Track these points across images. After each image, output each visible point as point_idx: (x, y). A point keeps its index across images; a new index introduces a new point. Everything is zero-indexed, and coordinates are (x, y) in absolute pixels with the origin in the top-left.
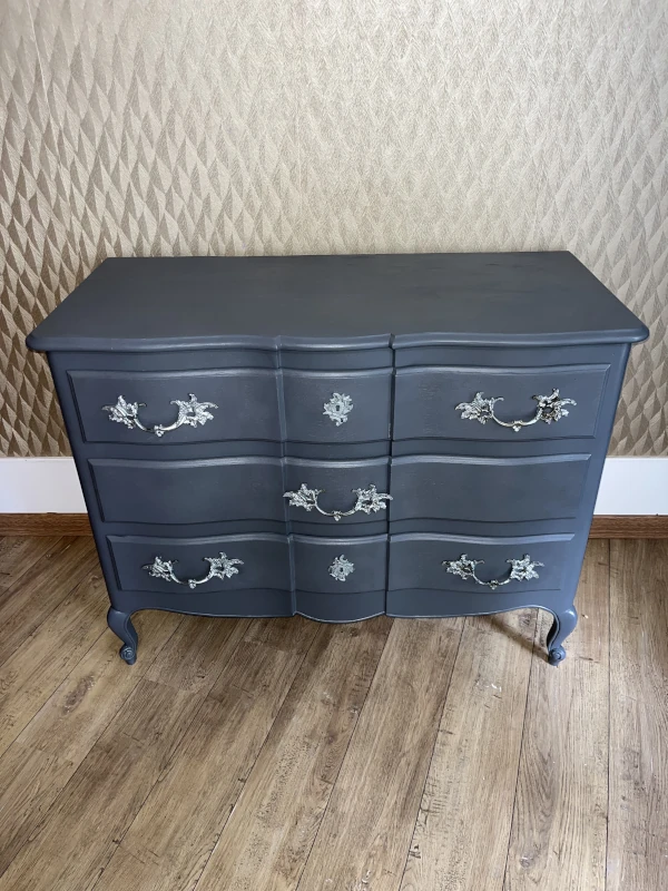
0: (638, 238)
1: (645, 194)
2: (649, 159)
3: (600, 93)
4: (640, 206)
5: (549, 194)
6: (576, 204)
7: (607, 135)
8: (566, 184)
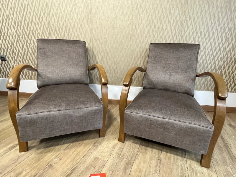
0: (154, 39)
1: (155, 30)
2: (155, 24)
3: (145, 11)
4: (154, 33)
5: (137, 30)
6: (142, 32)
7: (147, 19)
8: (140, 28)
